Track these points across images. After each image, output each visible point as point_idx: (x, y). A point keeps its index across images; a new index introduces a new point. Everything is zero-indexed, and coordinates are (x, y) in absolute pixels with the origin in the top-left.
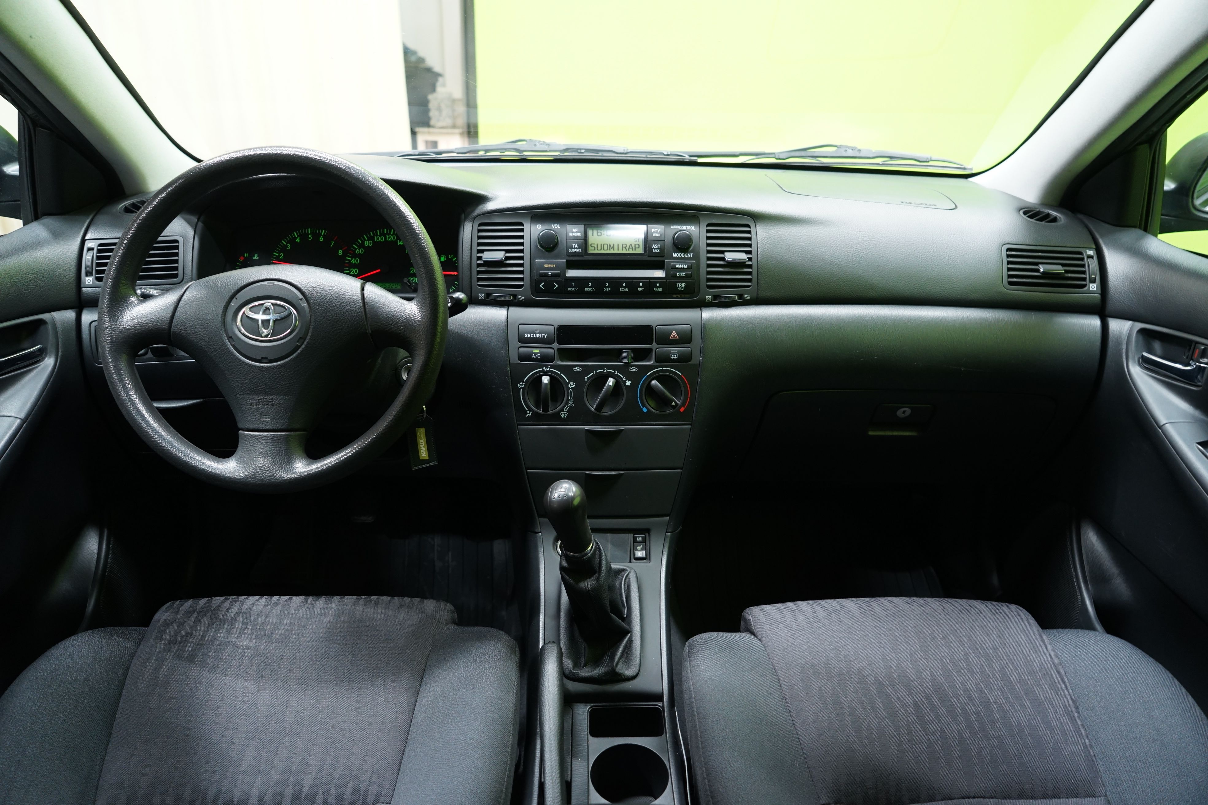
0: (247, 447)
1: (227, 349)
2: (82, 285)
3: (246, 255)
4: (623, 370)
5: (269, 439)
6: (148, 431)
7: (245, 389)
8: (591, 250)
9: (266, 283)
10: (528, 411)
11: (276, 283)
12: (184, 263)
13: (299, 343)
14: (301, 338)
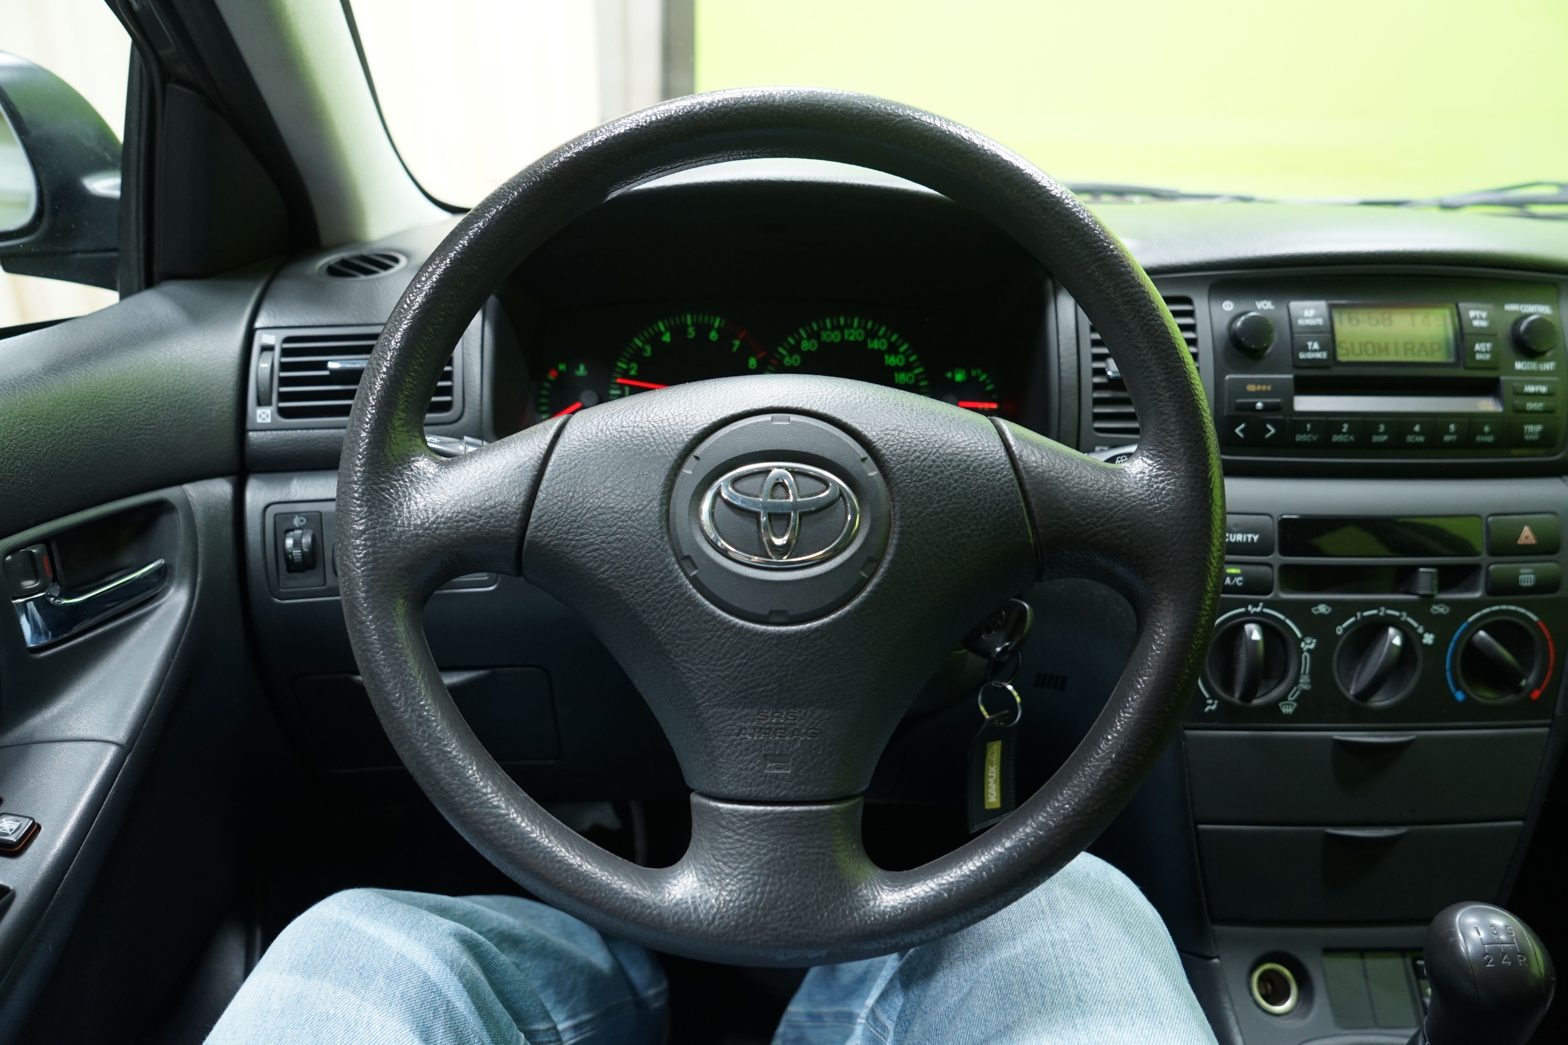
0: (728, 846)
1: (675, 588)
2: (249, 425)
3: (562, 367)
4: (1421, 609)
5: (791, 825)
6: (472, 803)
7: (723, 692)
8: (1342, 357)
9: (767, 418)
10: (1209, 699)
11: (794, 418)
12: (465, 380)
13: (866, 573)
14: (870, 560)
